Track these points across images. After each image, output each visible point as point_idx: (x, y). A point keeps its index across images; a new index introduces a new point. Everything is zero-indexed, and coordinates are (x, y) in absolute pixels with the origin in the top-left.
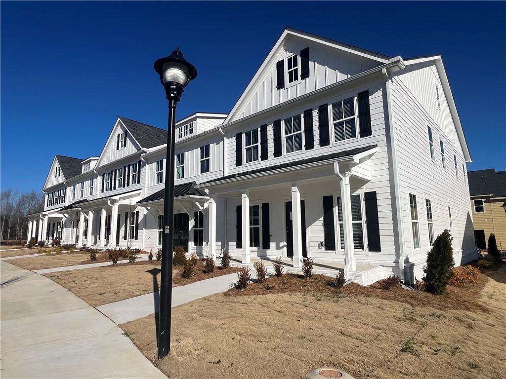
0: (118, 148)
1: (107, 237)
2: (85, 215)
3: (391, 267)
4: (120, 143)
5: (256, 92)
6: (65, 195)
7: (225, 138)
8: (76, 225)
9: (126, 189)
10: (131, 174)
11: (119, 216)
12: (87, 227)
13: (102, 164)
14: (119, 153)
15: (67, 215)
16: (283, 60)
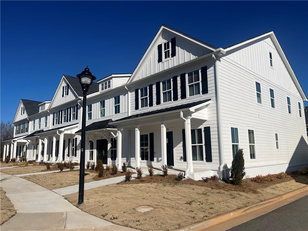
0: (63, 96)
1: (57, 155)
2: (42, 140)
3: (216, 170)
4: (65, 92)
5: (146, 63)
6: (28, 127)
7: (129, 92)
8: (36, 147)
9: (69, 123)
10: (72, 113)
11: (64, 141)
12: (43, 148)
13: (53, 106)
14: (64, 99)
15: (29, 141)
16: (162, 44)
